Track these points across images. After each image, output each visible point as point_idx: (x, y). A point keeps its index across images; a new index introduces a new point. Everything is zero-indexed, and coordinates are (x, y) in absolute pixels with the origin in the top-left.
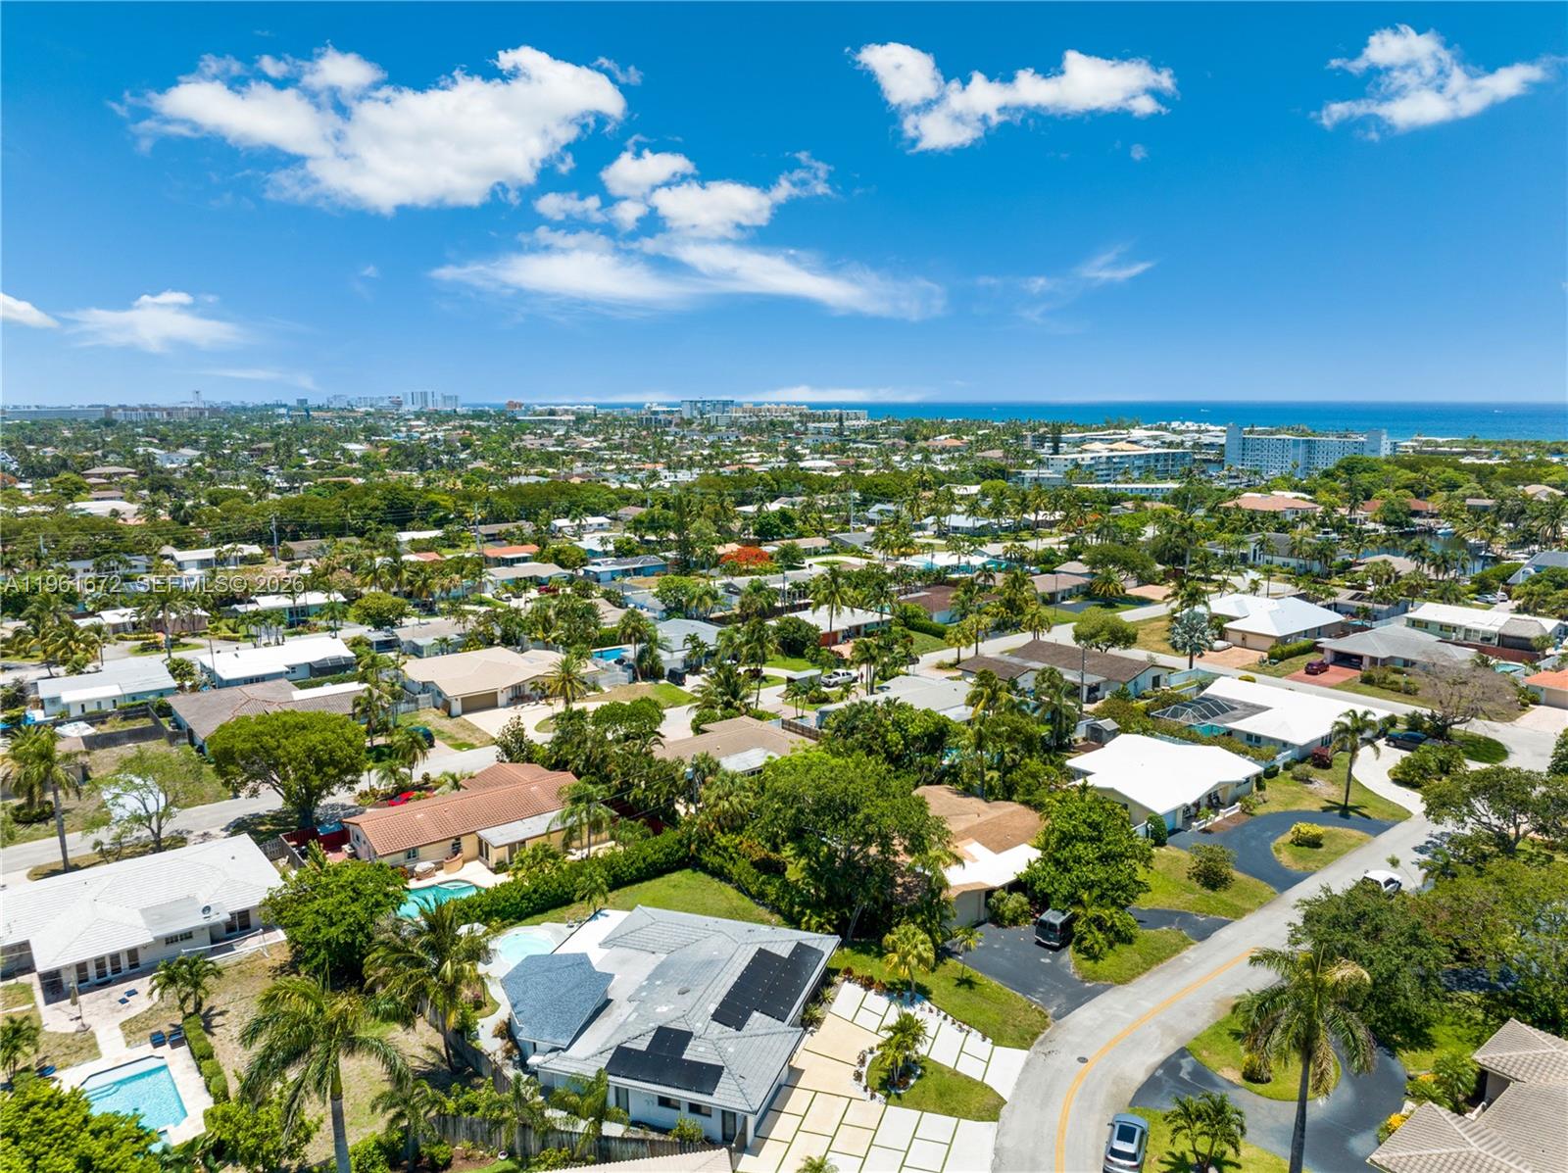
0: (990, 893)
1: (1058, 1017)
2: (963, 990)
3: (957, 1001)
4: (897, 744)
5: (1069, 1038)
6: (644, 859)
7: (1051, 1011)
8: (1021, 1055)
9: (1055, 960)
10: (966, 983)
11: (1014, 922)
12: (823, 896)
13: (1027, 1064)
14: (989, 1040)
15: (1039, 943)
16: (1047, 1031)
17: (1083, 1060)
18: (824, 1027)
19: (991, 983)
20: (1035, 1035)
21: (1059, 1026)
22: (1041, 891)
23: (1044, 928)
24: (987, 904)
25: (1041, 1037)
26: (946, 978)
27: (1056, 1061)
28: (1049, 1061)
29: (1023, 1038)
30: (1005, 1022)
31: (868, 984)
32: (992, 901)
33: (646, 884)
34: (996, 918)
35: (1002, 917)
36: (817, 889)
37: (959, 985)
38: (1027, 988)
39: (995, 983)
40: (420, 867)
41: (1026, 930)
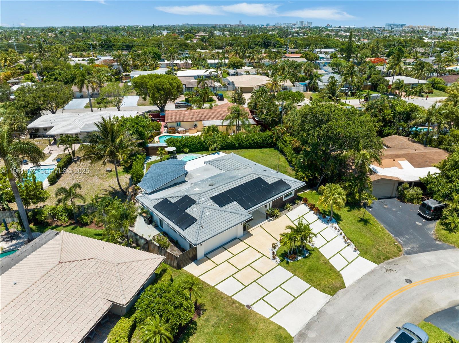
0: (400, 183)
1: (408, 253)
2: (360, 224)
3: (353, 228)
4: (389, 115)
5: (408, 266)
6: (253, 140)
7: (406, 249)
8: (372, 265)
9: (424, 225)
10: (365, 222)
11: (411, 201)
12: (306, 163)
13: (372, 271)
14: (358, 252)
15: (419, 214)
16: (396, 258)
17: (409, 281)
18: (278, 220)
19: (378, 225)
20: (388, 258)
21: (405, 258)
22: (430, 189)
23: (425, 207)
24: (398, 189)
25: (391, 260)
26: (355, 216)
27: (390, 276)
28: (387, 274)
29: (379, 257)
30: (373, 246)
31: (312, 207)
32: (400, 188)
33: (253, 150)
34: (401, 197)
35: (405, 197)
36: (304, 160)
37: (359, 221)
38: (398, 233)
39: (381, 225)
40: (180, 129)
41: (416, 207)
